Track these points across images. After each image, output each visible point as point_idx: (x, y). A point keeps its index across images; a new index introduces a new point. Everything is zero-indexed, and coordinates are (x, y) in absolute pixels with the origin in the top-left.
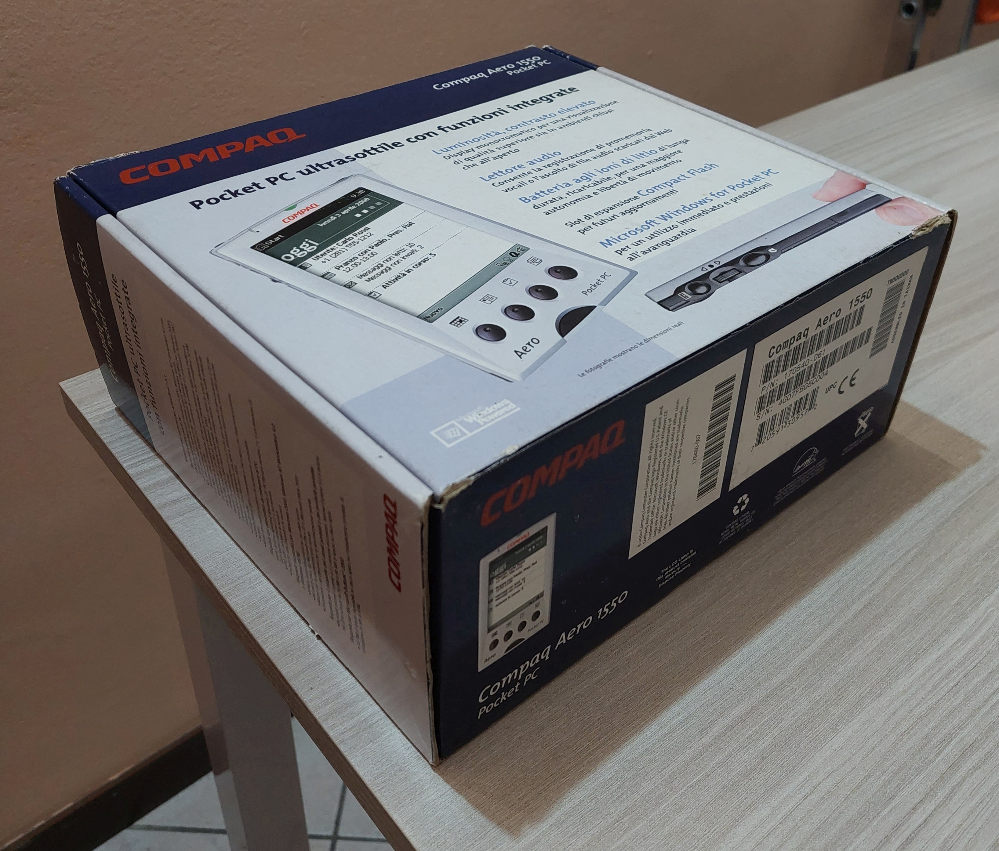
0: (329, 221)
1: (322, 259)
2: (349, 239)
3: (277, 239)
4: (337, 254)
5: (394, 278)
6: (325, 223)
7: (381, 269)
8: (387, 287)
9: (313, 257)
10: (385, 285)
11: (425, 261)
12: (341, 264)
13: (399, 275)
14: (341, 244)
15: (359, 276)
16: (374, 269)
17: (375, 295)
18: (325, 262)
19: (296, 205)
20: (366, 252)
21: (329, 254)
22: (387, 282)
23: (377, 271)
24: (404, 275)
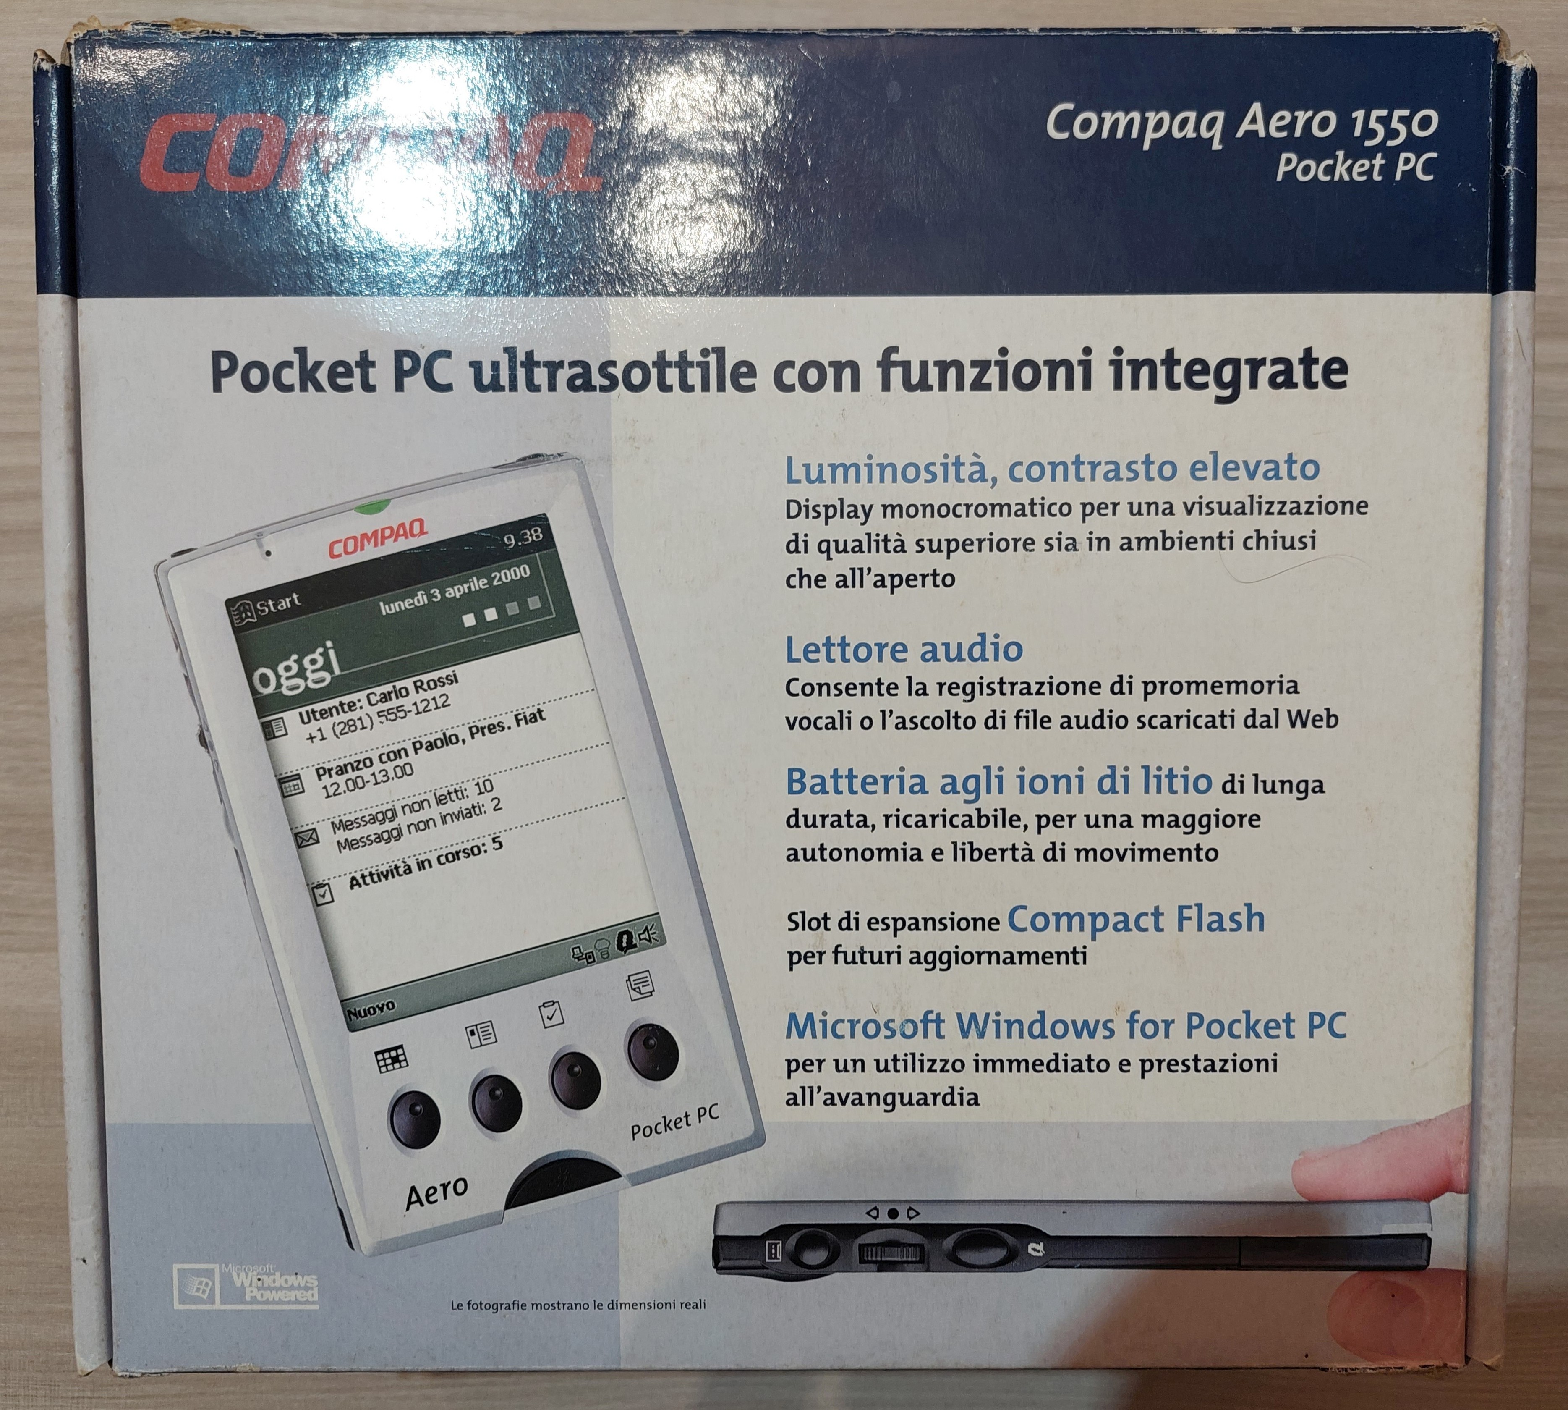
0: (407, 604)
1: (313, 726)
2: (399, 694)
3: (285, 604)
4: (350, 726)
5: (383, 869)
6: (395, 607)
7: (388, 826)
8: (356, 887)
9: (303, 710)
10: (358, 876)
11: (470, 853)
12: (333, 765)
13: (400, 864)
14: (374, 699)
15: (337, 822)
16: (374, 819)
17: (323, 896)
18: (311, 738)
19: (388, 501)
20: (398, 754)
21: (336, 718)
22: (366, 873)
23: (377, 828)
24: (409, 871)
